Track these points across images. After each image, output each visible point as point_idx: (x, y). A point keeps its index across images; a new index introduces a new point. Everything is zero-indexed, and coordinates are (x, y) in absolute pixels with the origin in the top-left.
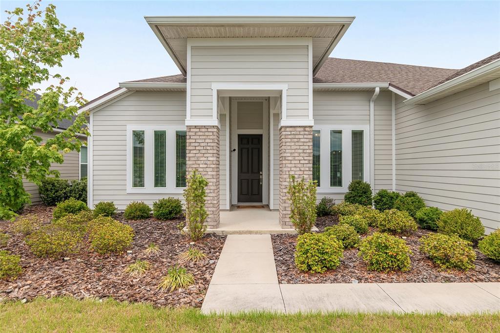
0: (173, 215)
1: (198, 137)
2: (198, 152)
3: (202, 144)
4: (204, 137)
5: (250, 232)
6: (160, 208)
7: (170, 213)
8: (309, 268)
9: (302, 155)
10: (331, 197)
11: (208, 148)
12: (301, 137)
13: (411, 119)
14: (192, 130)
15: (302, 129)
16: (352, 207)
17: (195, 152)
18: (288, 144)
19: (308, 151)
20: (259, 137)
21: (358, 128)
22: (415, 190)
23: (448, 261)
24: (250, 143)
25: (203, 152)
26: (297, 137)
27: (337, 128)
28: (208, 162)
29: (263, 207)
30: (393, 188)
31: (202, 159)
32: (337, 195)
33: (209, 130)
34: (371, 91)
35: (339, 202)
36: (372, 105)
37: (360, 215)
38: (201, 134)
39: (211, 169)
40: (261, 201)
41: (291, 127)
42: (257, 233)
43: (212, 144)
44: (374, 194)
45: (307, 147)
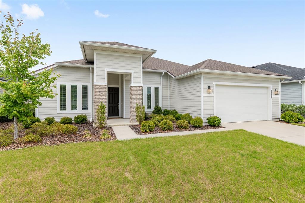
0: (84, 122)
1: (99, 89)
2: (99, 95)
3: (101, 92)
4: (102, 89)
5: (120, 125)
6: (78, 119)
7: (83, 120)
8: (146, 131)
9: (139, 96)
10: (148, 112)
11: (103, 93)
12: (139, 90)
13: (174, 84)
14: (97, 86)
15: (139, 87)
16: (155, 115)
17: (98, 95)
18: (134, 92)
19: (141, 95)
20: (118, 89)
21: (157, 86)
22: (175, 109)
23: (182, 127)
24: (113, 91)
25: (102, 95)
26: (137, 90)
27: (149, 86)
28: (104, 99)
29: (120, 118)
30: (169, 109)
31: (101, 98)
32: (150, 111)
33: (104, 87)
34: (161, 73)
35: (150, 114)
36: (162, 78)
37: (159, 117)
38: (100, 88)
39: (105, 102)
40: (118, 116)
41: (135, 86)
42: (123, 125)
43: (105, 92)
44: (162, 111)
45: (141, 94)
